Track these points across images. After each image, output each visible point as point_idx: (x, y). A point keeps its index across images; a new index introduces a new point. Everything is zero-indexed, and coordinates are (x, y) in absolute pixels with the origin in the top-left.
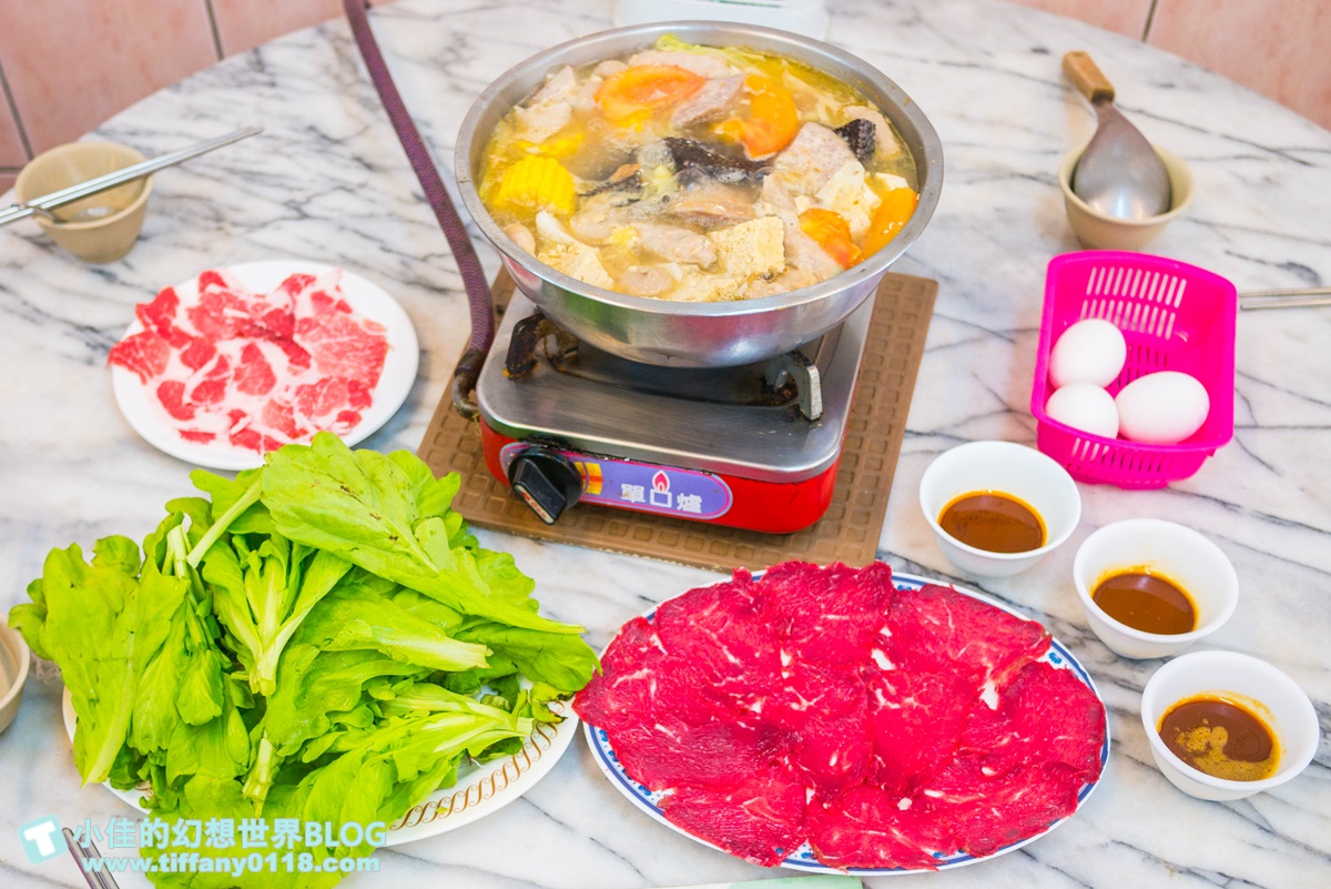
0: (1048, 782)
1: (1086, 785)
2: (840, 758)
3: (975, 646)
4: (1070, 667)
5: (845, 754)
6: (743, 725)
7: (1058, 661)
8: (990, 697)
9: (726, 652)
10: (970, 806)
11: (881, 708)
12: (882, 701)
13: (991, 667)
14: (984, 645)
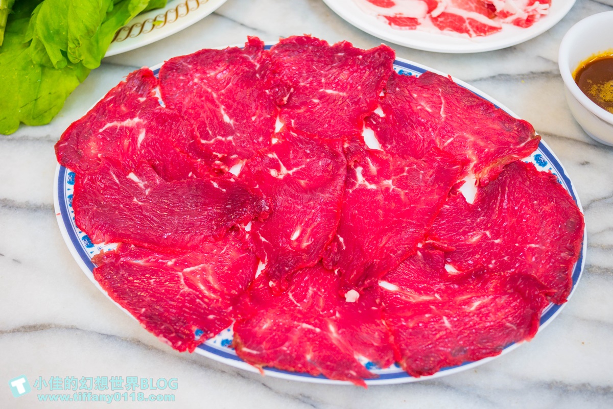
0: (511, 295)
1: (551, 305)
2: (303, 233)
3: (463, 137)
4: (554, 171)
5: (309, 230)
6: (216, 185)
7: (543, 164)
8: (469, 191)
9: (223, 112)
10: (422, 308)
11: (357, 186)
12: (360, 179)
13: (475, 160)
14: (471, 138)
